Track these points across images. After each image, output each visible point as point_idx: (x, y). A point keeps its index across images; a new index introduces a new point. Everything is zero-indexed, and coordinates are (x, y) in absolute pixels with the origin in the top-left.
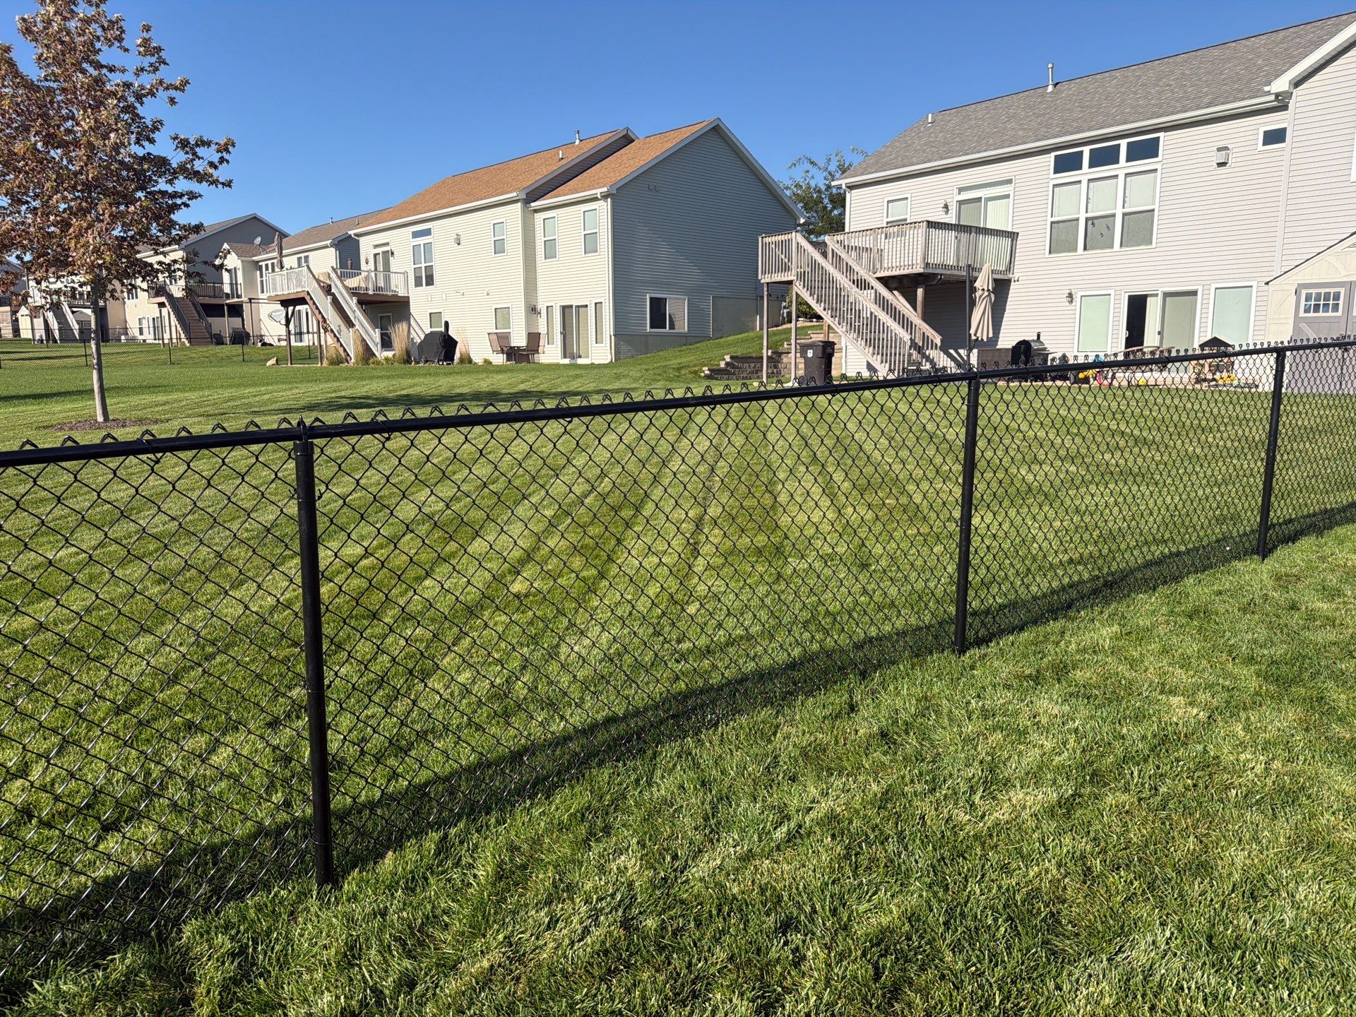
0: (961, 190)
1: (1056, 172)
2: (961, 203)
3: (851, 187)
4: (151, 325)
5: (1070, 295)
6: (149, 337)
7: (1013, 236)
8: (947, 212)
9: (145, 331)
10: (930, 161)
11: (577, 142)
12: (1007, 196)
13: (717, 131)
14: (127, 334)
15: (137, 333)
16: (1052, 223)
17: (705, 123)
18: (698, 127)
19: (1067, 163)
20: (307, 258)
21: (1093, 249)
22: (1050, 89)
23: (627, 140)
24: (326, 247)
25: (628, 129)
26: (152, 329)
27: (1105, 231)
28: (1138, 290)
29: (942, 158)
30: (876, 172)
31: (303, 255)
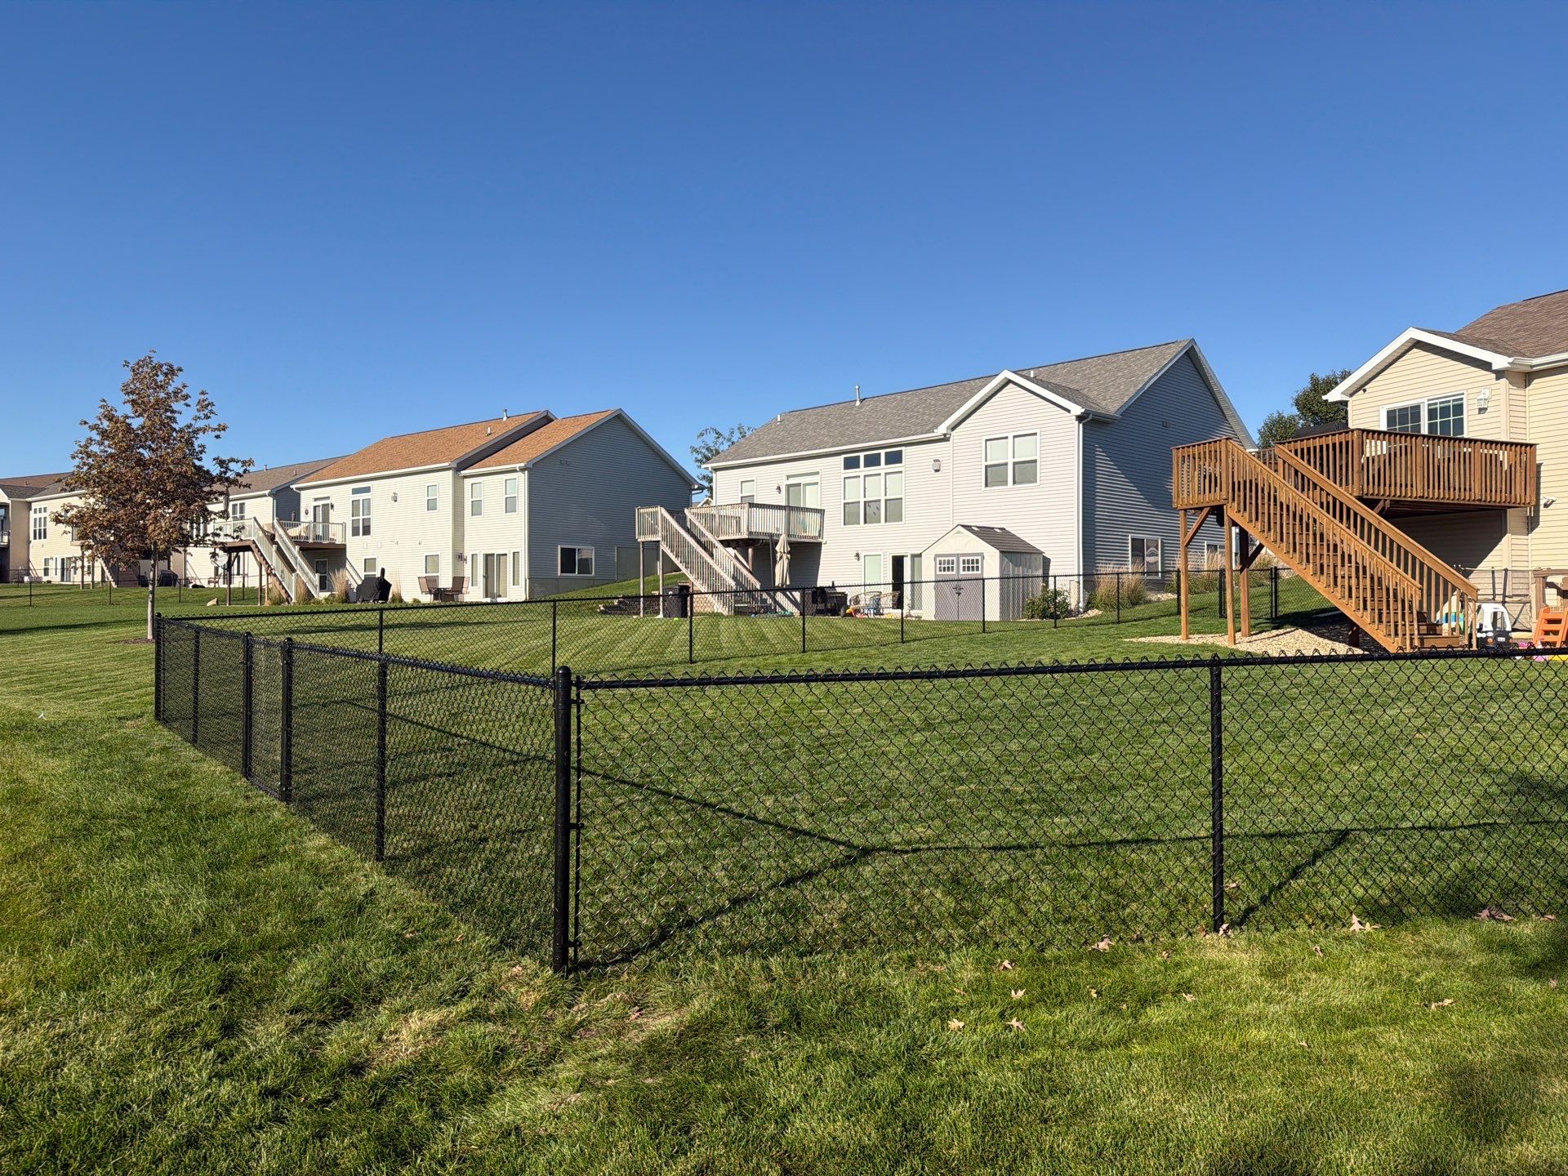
0: (788, 477)
1: (845, 468)
2: (789, 486)
3: (716, 470)
4: (59, 566)
5: (858, 555)
6: (55, 578)
7: (821, 512)
8: (780, 492)
9: (52, 572)
10: (766, 455)
11: (505, 419)
12: (817, 483)
13: (619, 419)
14: (28, 574)
15: (41, 573)
16: (845, 504)
17: (609, 412)
18: (604, 415)
19: (851, 464)
20: (242, 505)
21: (870, 523)
22: (858, 403)
23: (547, 420)
24: (265, 496)
25: (548, 411)
26: (59, 572)
27: (876, 511)
28: (898, 553)
29: (775, 454)
30: (732, 460)
31: (238, 502)
